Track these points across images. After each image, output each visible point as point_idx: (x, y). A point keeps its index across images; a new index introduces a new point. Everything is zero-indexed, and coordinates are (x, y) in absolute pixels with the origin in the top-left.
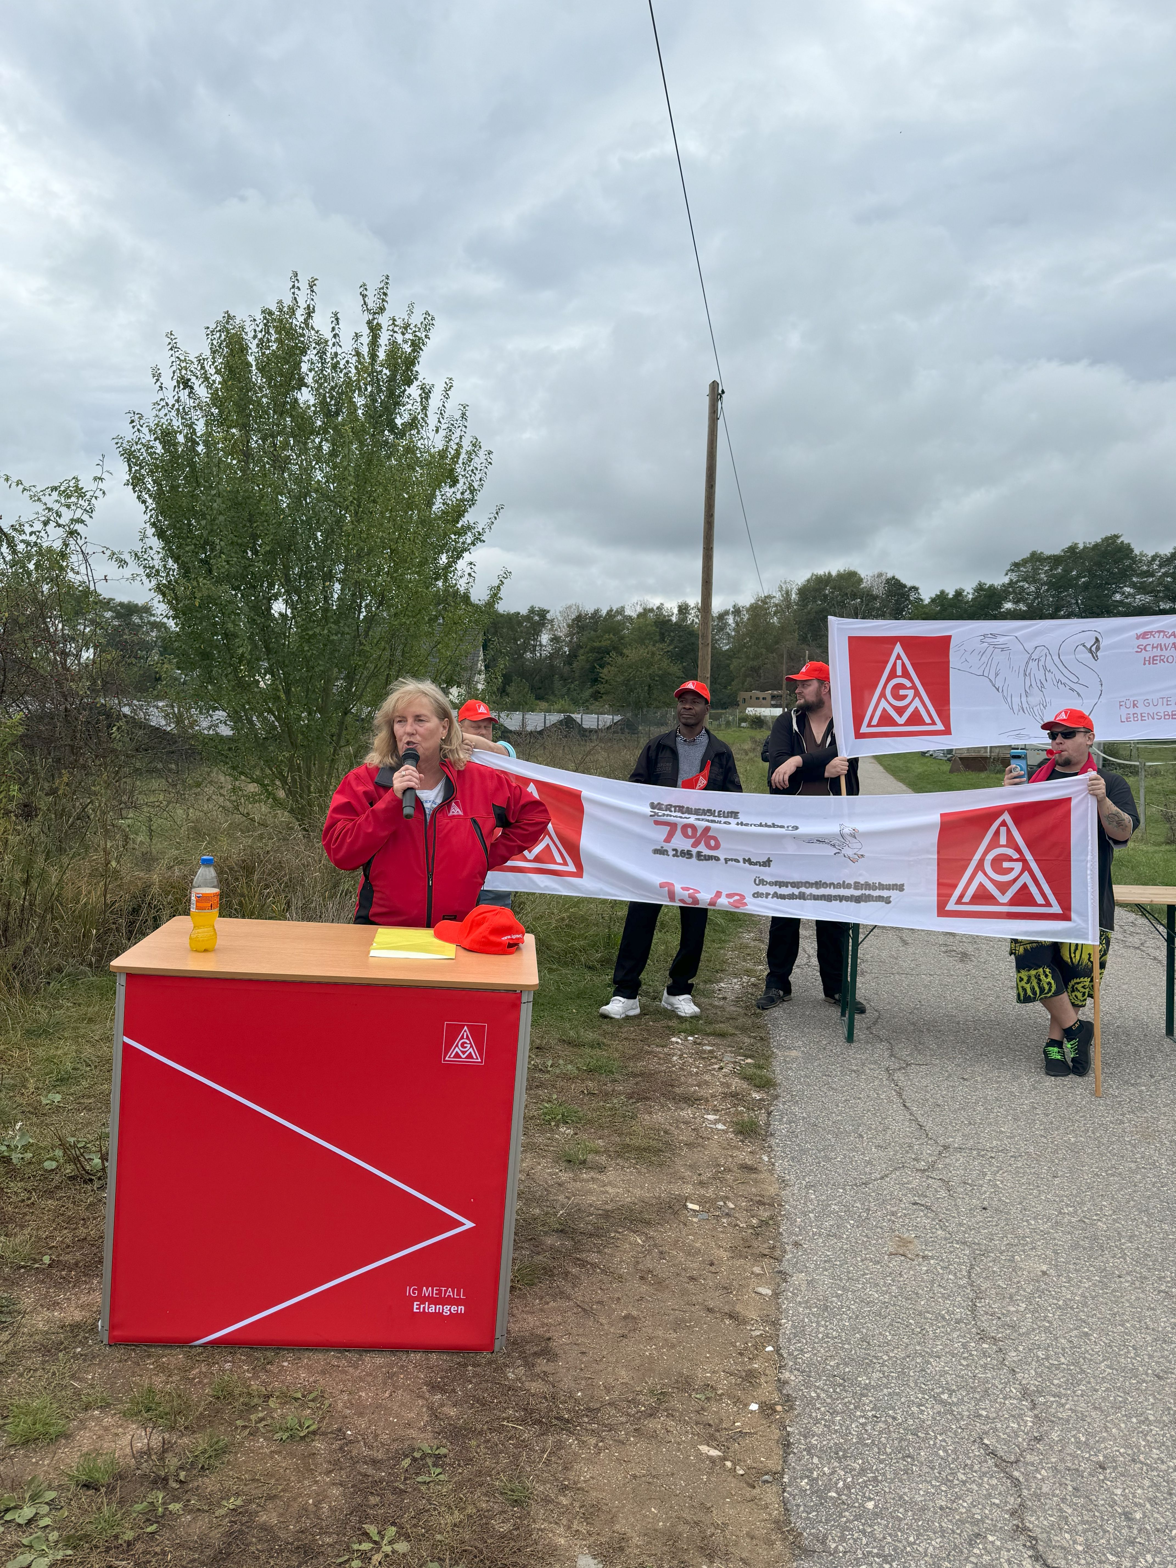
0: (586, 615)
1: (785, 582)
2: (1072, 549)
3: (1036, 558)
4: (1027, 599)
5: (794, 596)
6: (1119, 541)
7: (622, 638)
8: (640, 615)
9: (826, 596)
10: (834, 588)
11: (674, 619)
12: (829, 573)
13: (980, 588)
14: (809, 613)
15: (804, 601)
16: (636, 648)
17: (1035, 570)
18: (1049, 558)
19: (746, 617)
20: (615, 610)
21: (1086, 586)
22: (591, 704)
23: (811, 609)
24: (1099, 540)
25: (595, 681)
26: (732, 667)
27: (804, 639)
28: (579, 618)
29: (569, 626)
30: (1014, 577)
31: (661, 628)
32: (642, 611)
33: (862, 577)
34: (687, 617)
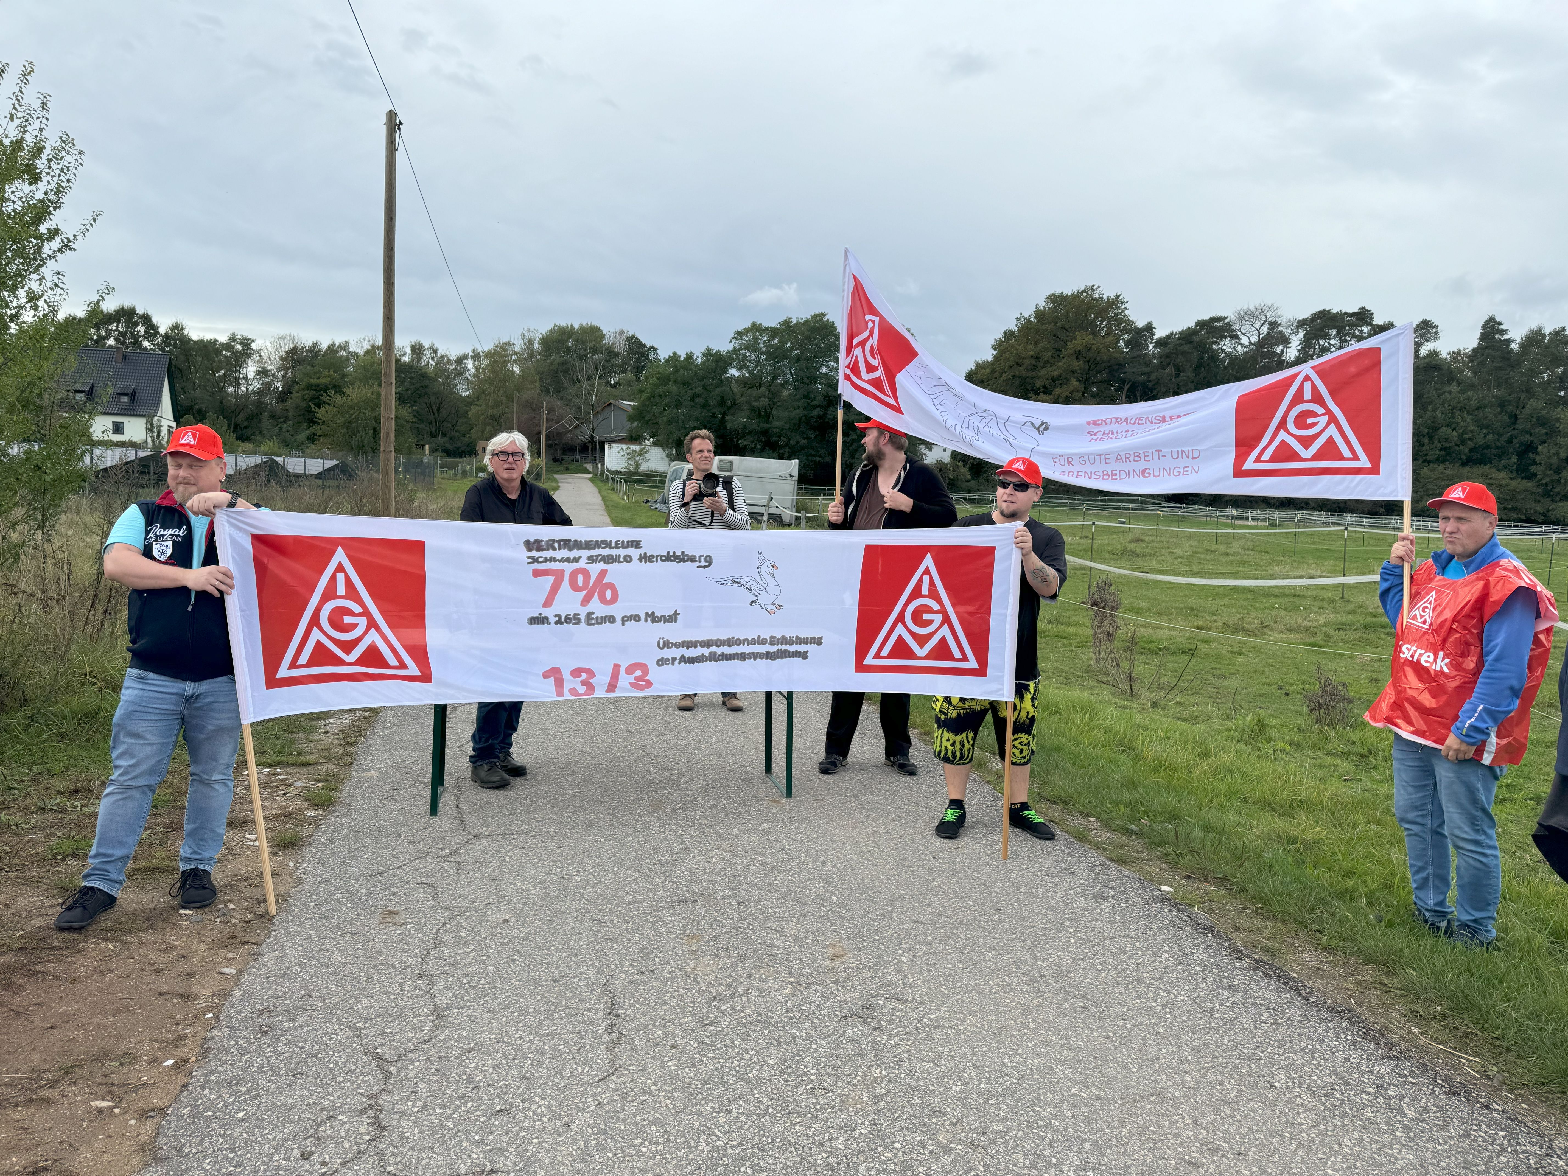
0: (303, 348)
1: (528, 330)
2: (787, 322)
3: (755, 328)
4: (748, 366)
5: (536, 346)
6: (825, 319)
7: (344, 376)
8: (367, 352)
9: (568, 348)
10: (576, 341)
11: (407, 359)
12: (572, 326)
13: (708, 353)
14: (551, 364)
15: (546, 351)
16: (359, 388)
17: (756, 340)
18: (767, 329)
19: (484, 363)
20: (337, 344)
21: (798, 359)
22: (307, 447)
23: (554, 360)
24: (809, 317)
25: (312, 421)
26: (470, 414)
27: (546, 391)
28: (294, 351)
29: (281, 358)
30: (737, 344)
32: (370, 348)
33: (605, 332)
34: (421, 358)
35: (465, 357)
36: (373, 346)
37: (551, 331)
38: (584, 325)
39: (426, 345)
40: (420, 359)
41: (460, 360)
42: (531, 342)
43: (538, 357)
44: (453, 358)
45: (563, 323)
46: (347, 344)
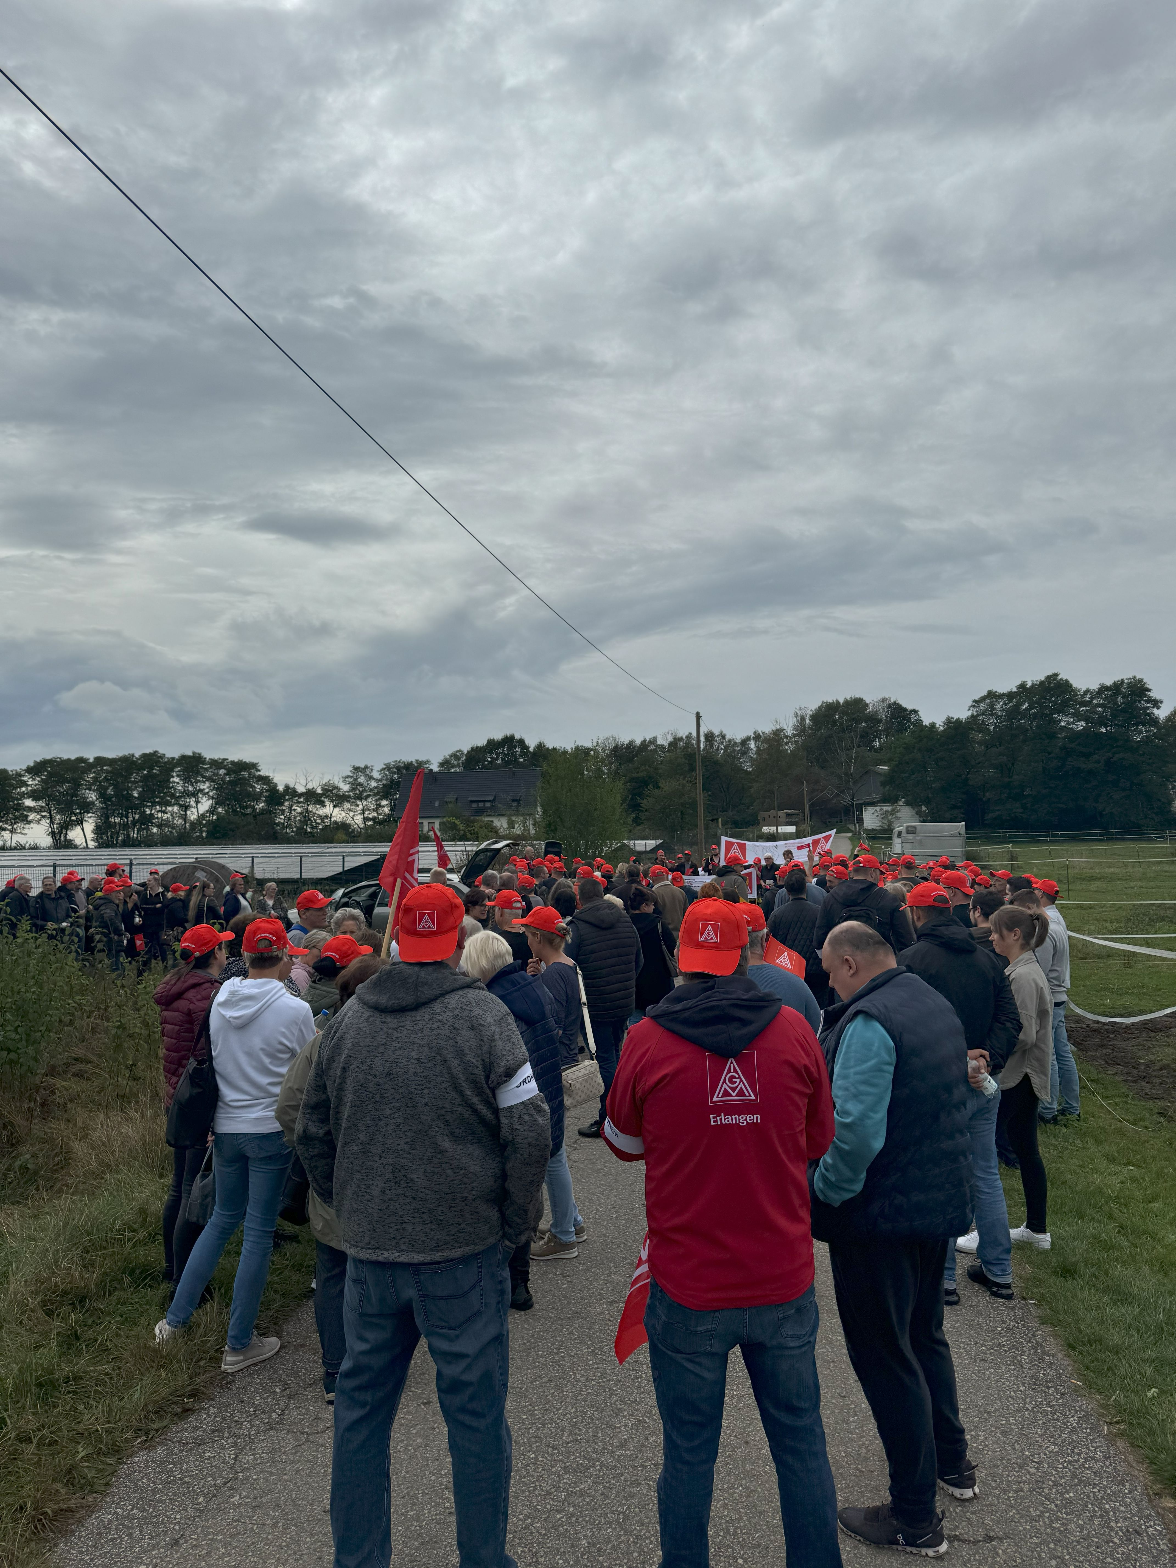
1: (800, 709)
2: (1022, 686)
3: (992, 695)
4: (988, 729)
5: (808, 721)
6: (1059, 678)
7: (656, 769)
8: (671, 744)
9: (836, 721)
10: (844, 713)
11: (702, 747)
12: (837, 700)
13: (949, 721)
14: (821, 736)
15: (816, 725)
16: (669, 780)
17: (992, 707)
18: (1003, 694)
19: (766, 742)
20: (648, 740)
23: (823, 732)
24: (1043, 679)
26: (754, 788)
28: (616, 749)
29: (608, 756)
30: (975, 711)
31: (690, 760)
33: (868, 702)
35: (748, 739)
36: (675, 739)
37: (819, 707)
38: (848, 698)
39: (717, 733)
40: (711, 746)
41: (745, 742)
42: (803, 719)
43: (810, 731)
44: (738, 740)
45: (830, 699)
46: (655, 739)
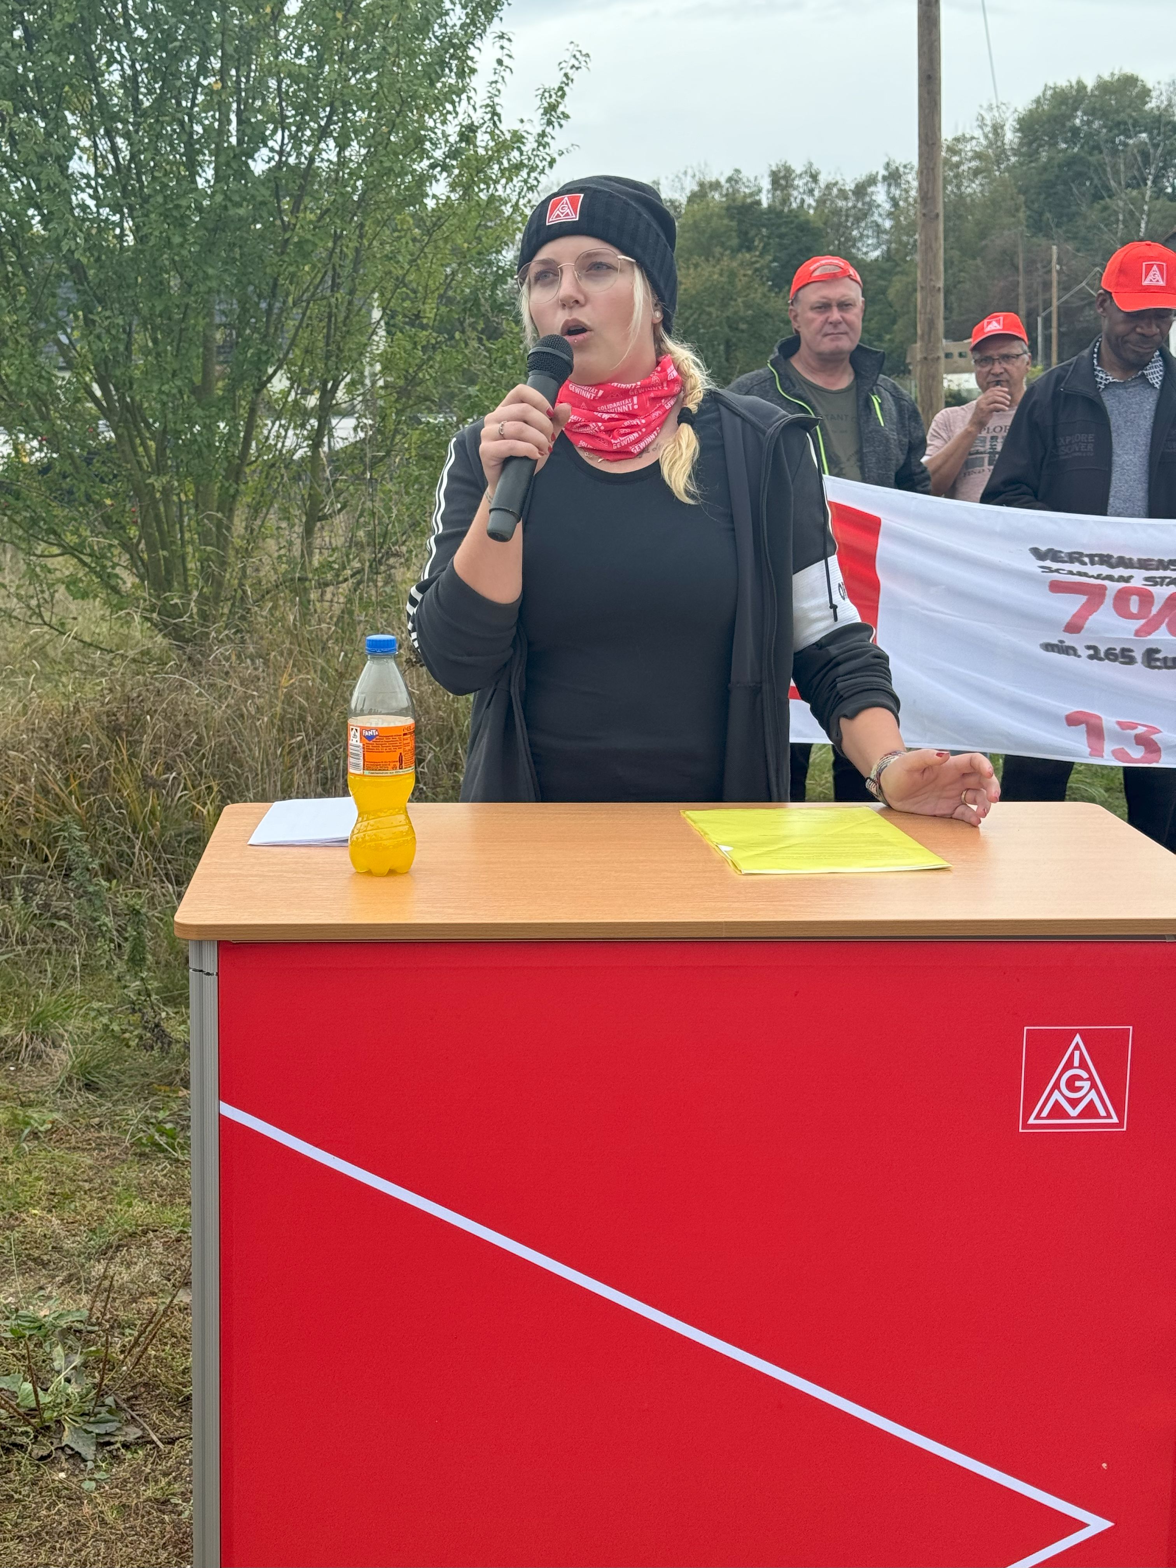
1: (990, 108)
5: (1009, 135)
8: (693, 198)
9: (1075, 131)
10: (1092, 112)
11: (765, 200)
12: (1079, 82)
14: (1041, 168)
15: (1030, 144)
23: (1047, 159)
26: (891, 294)
27: (1038, 226)
31: (740, 222)
32: (696, 188)
33: (1150, 85)
34: (789, 195)
35: (872, 181)
36: (701, 185)
37: (1038, 101)
38: (1106, 77)
39: (798, 168)
40: (785, 201)
41: (861, 190)
42: (997, 129)
43: (1013, 159)
44: (850, 186)
45: (1063, 80)
